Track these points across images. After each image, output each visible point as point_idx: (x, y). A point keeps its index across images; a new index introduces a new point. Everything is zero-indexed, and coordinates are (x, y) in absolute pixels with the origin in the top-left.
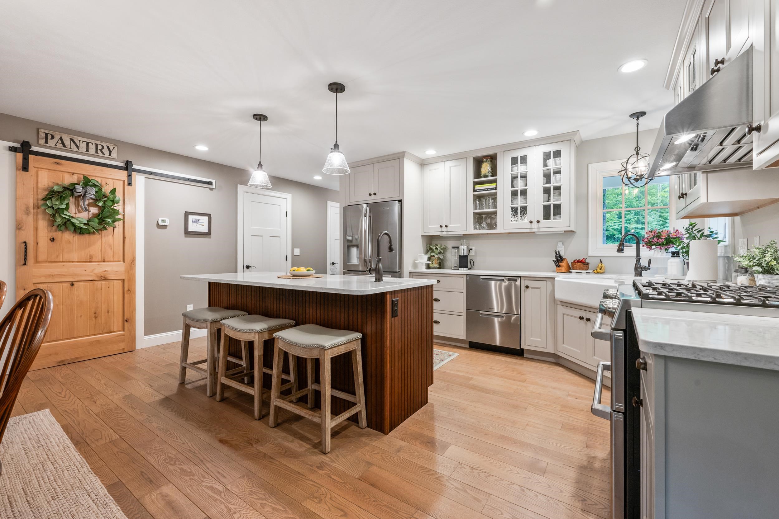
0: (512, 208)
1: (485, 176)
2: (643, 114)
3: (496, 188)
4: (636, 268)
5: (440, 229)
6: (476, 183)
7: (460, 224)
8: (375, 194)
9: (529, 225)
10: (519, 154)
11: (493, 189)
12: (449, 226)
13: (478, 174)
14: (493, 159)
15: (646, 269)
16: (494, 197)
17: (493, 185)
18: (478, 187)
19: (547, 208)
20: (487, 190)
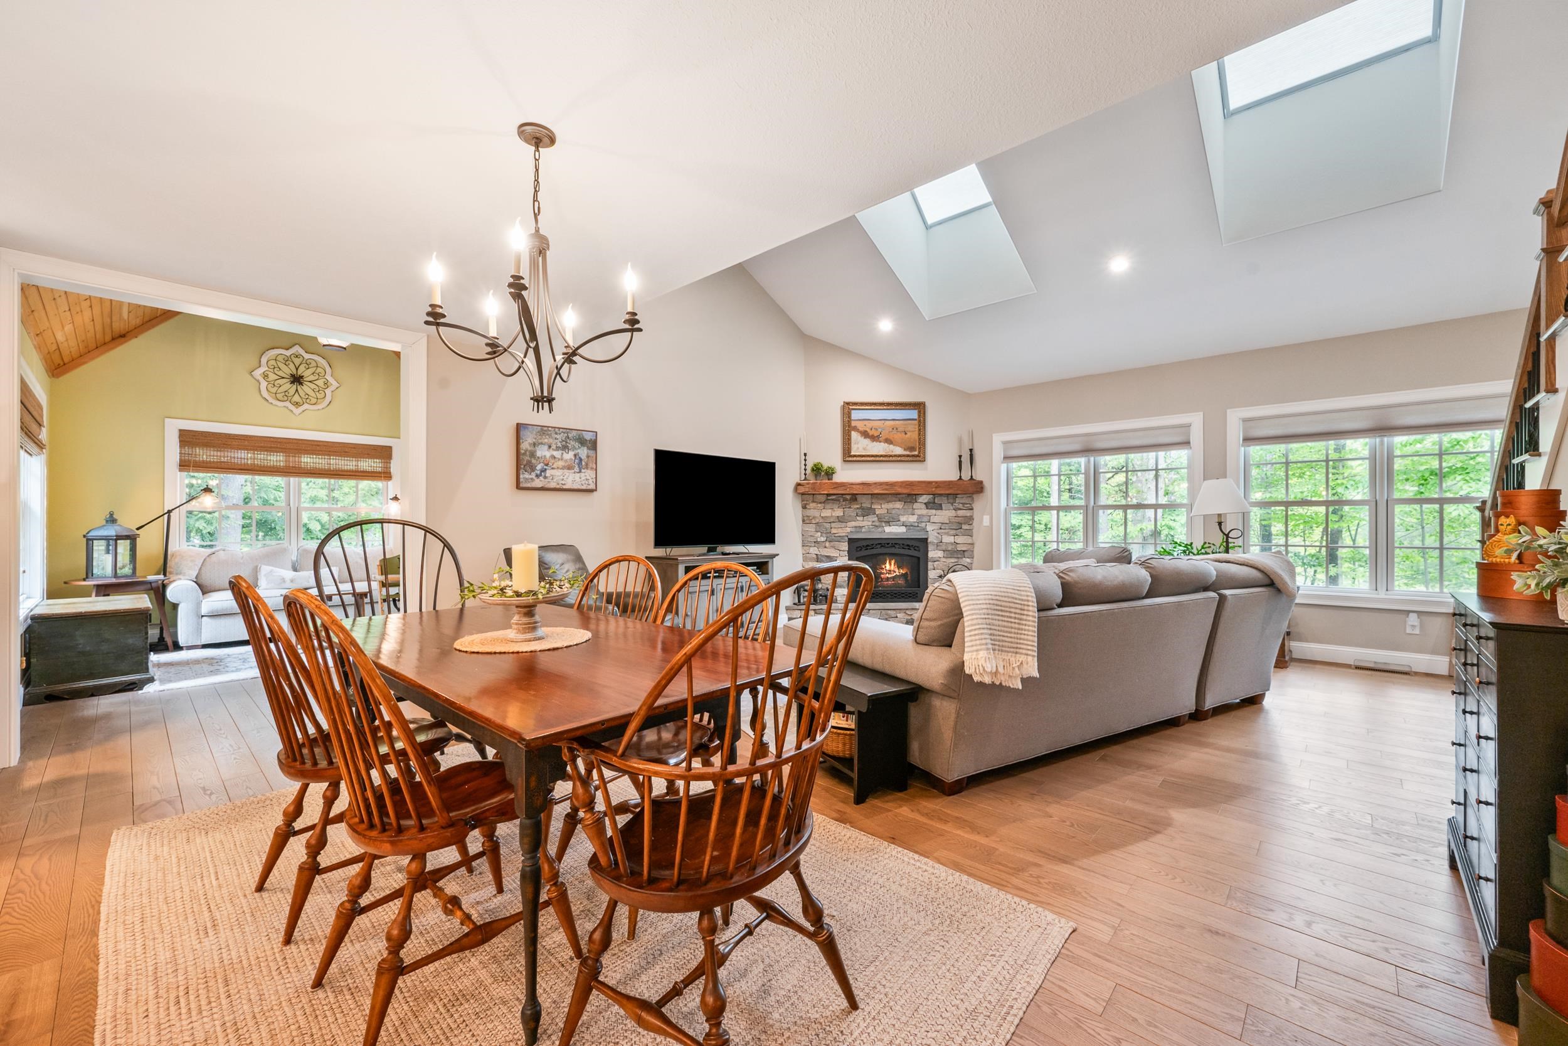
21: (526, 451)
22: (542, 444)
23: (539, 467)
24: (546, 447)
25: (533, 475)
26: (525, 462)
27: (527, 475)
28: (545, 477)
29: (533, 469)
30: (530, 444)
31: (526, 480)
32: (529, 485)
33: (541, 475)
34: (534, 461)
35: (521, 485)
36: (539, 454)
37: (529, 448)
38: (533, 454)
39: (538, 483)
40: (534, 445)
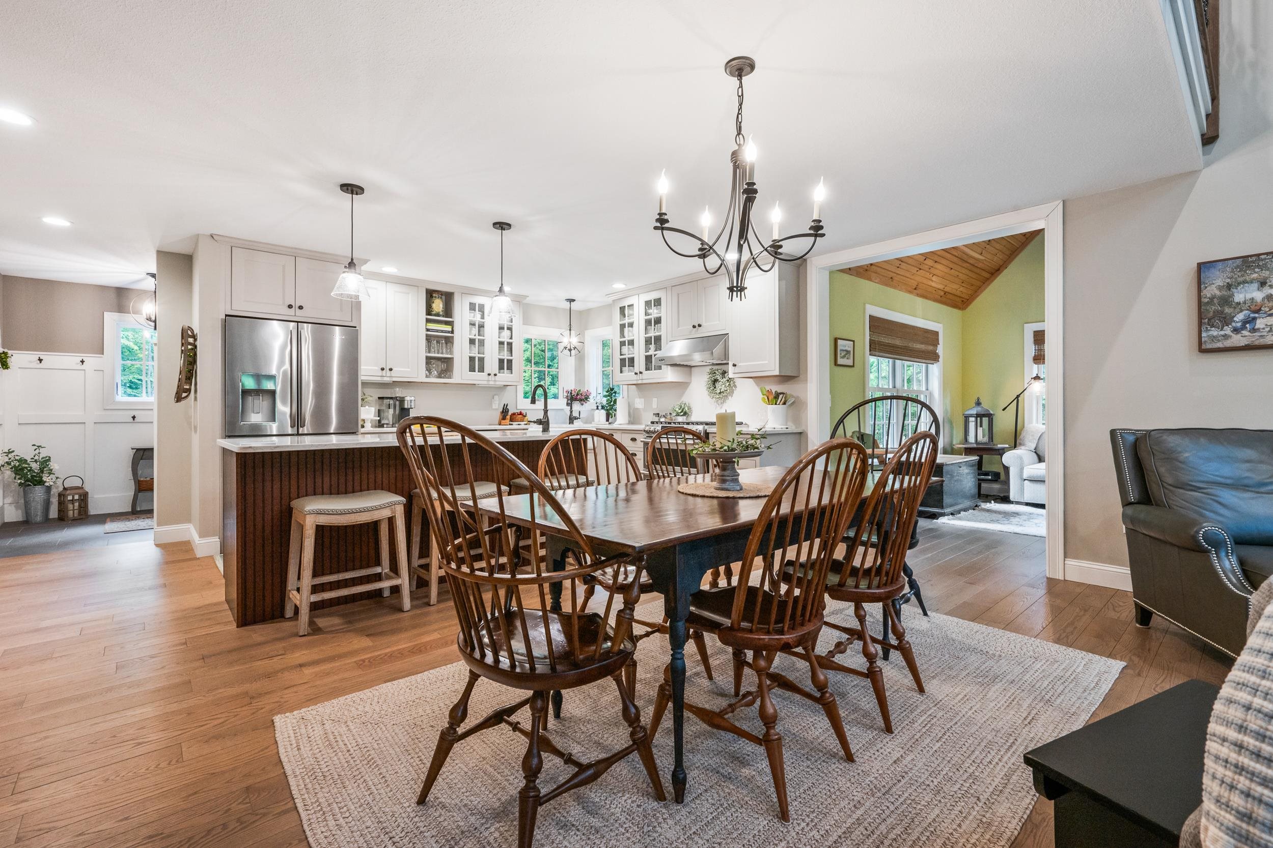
0: (470, 357)
1: (438, 315)
2: (574, 300)
3: (452, 332)
4: (570, 418)
5: (380, 373)
6: (428, 321)
7: (409, 368)
8: (301, 308)
9: (486, 377)
10: (478, 300)
11: (448, 332)
12: (394, 369)
13: (429, 311)
14: (448, 298)
15: (576, 418)
16: (449, 341)
17: (449, 328)
18: (431, 326)
19: (501, 361)
20: (442, 331)
21: (1212, 299)
22: (1245, 282)
23: (1240, 317)
24: (1255, 285)
25: (1228, 330)
26: (1211, 314)
27: (1214, 332)
28: (1254, 330)
29: (1226, 320)
30: (1220, 288)
31: (1213, 339)
32: (1220, 345)
33: (1243, 327)
34: (1227, 310)
35: (1204, 347)
36: (1239, 297)
37: (1218, 293)
38: (1226, 301)
39: (1238, 340)
40: (1229, 287)
